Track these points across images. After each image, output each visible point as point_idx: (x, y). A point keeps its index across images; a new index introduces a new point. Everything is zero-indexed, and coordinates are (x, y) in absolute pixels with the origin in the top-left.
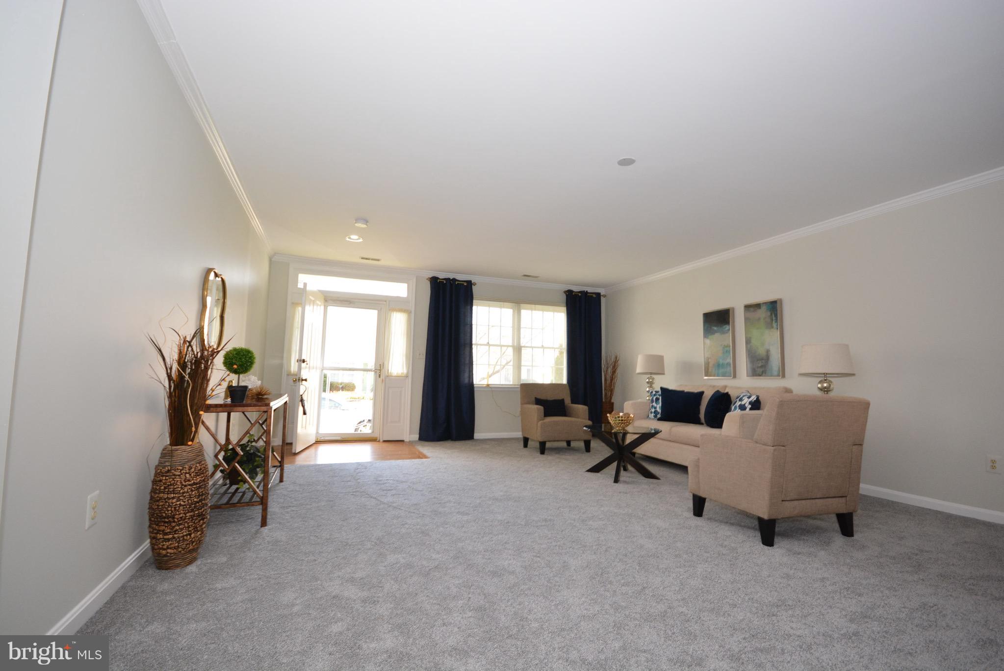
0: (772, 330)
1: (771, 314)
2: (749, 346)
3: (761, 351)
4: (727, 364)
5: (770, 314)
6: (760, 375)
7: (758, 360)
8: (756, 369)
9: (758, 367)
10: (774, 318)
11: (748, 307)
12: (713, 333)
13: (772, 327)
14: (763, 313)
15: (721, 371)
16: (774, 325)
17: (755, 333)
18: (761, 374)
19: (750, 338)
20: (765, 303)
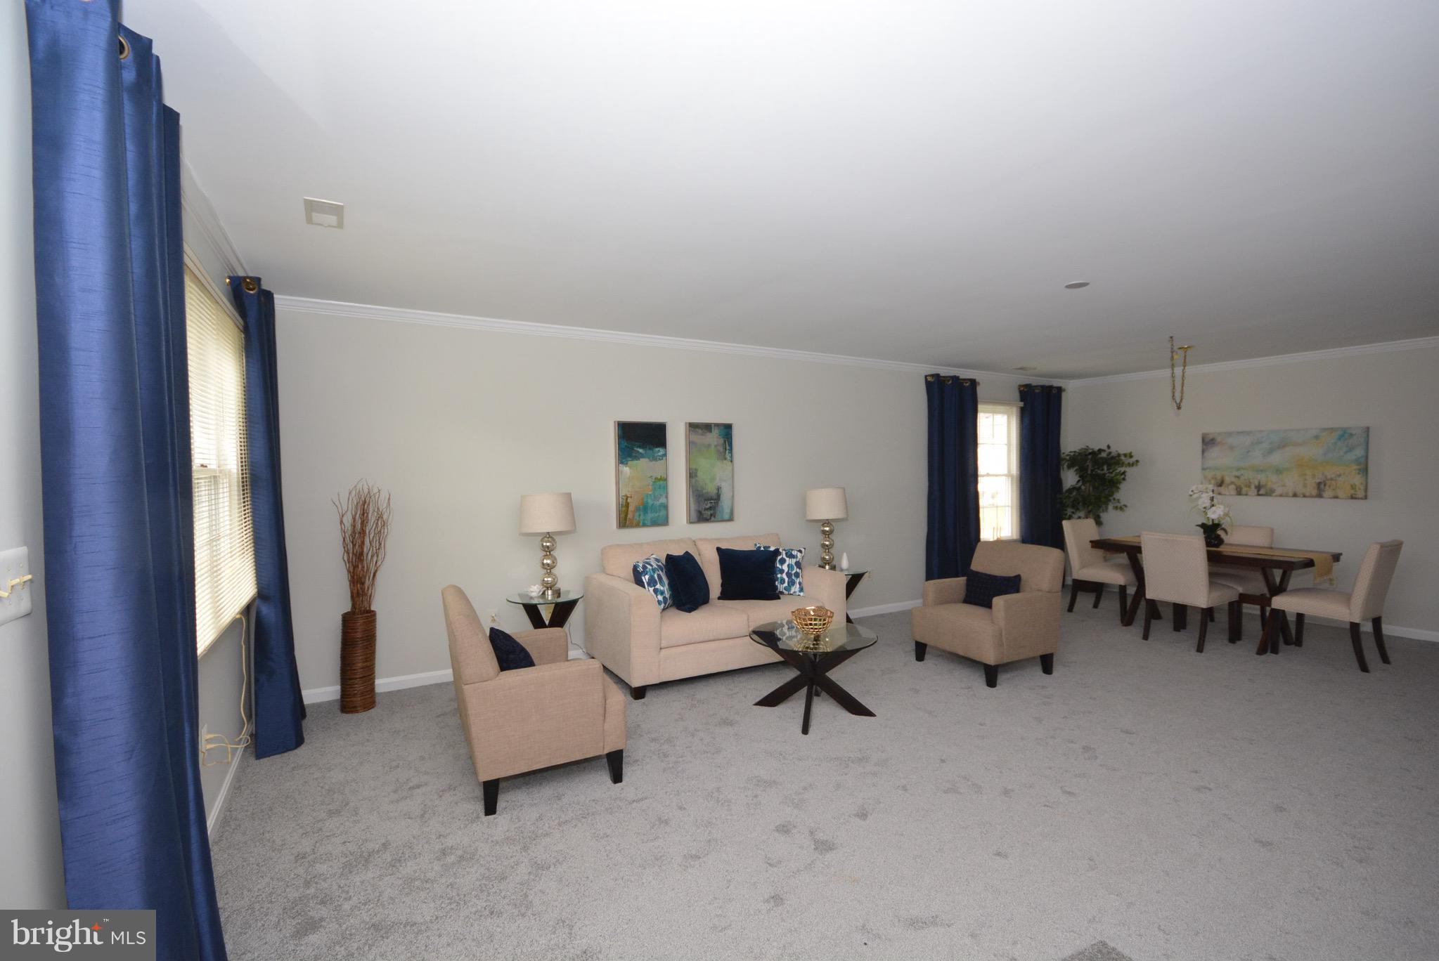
0: (725, 462)
1: (725, 442)
2: (694, 480)
3: (711, 489)
4: (660, 506)
5: (723, 442)
6: (707, 520)
7: (705, 500)
8: (703, 512)
9: (706, 509)
10: (728, 448)
11: (693, 427)
12: (637, 457)
13: (725, 459)
14: (714, 438)
15: (650, 516)
16: (728, 456)
17: (703, 464)
18: (708, 518)
19: (696, 470)
20: (717, 425)
